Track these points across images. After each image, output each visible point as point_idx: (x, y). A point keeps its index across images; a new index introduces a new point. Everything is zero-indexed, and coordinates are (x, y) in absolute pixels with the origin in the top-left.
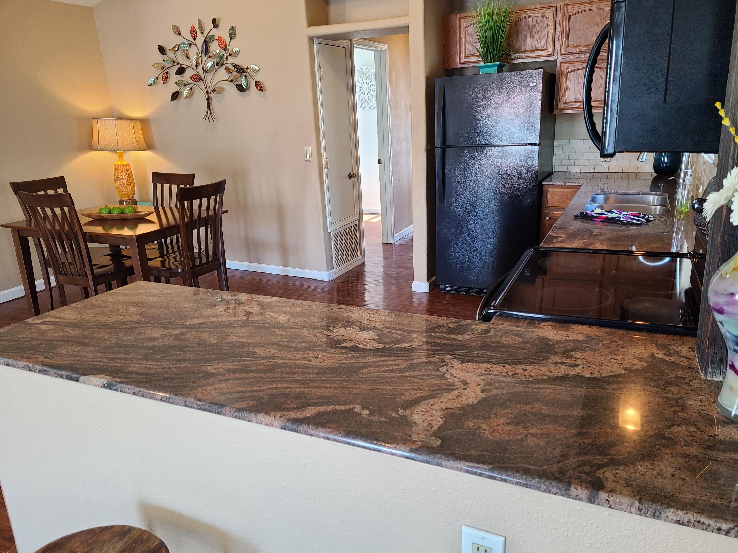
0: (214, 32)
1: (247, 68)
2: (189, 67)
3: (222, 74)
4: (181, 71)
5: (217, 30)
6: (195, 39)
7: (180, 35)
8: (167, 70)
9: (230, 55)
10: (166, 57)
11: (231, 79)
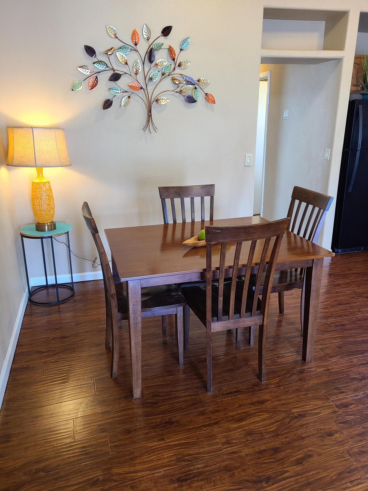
0: (162, 40)
1: (198, 81)
2: (126, 73)
3: (167, 84)
4: (115, 77)
5: (166, 39)
6: (136, 45)
7: (117, 37)
8: (96, 75)
9: (179, 66)
10: (96, 60)
11: (178, 90)
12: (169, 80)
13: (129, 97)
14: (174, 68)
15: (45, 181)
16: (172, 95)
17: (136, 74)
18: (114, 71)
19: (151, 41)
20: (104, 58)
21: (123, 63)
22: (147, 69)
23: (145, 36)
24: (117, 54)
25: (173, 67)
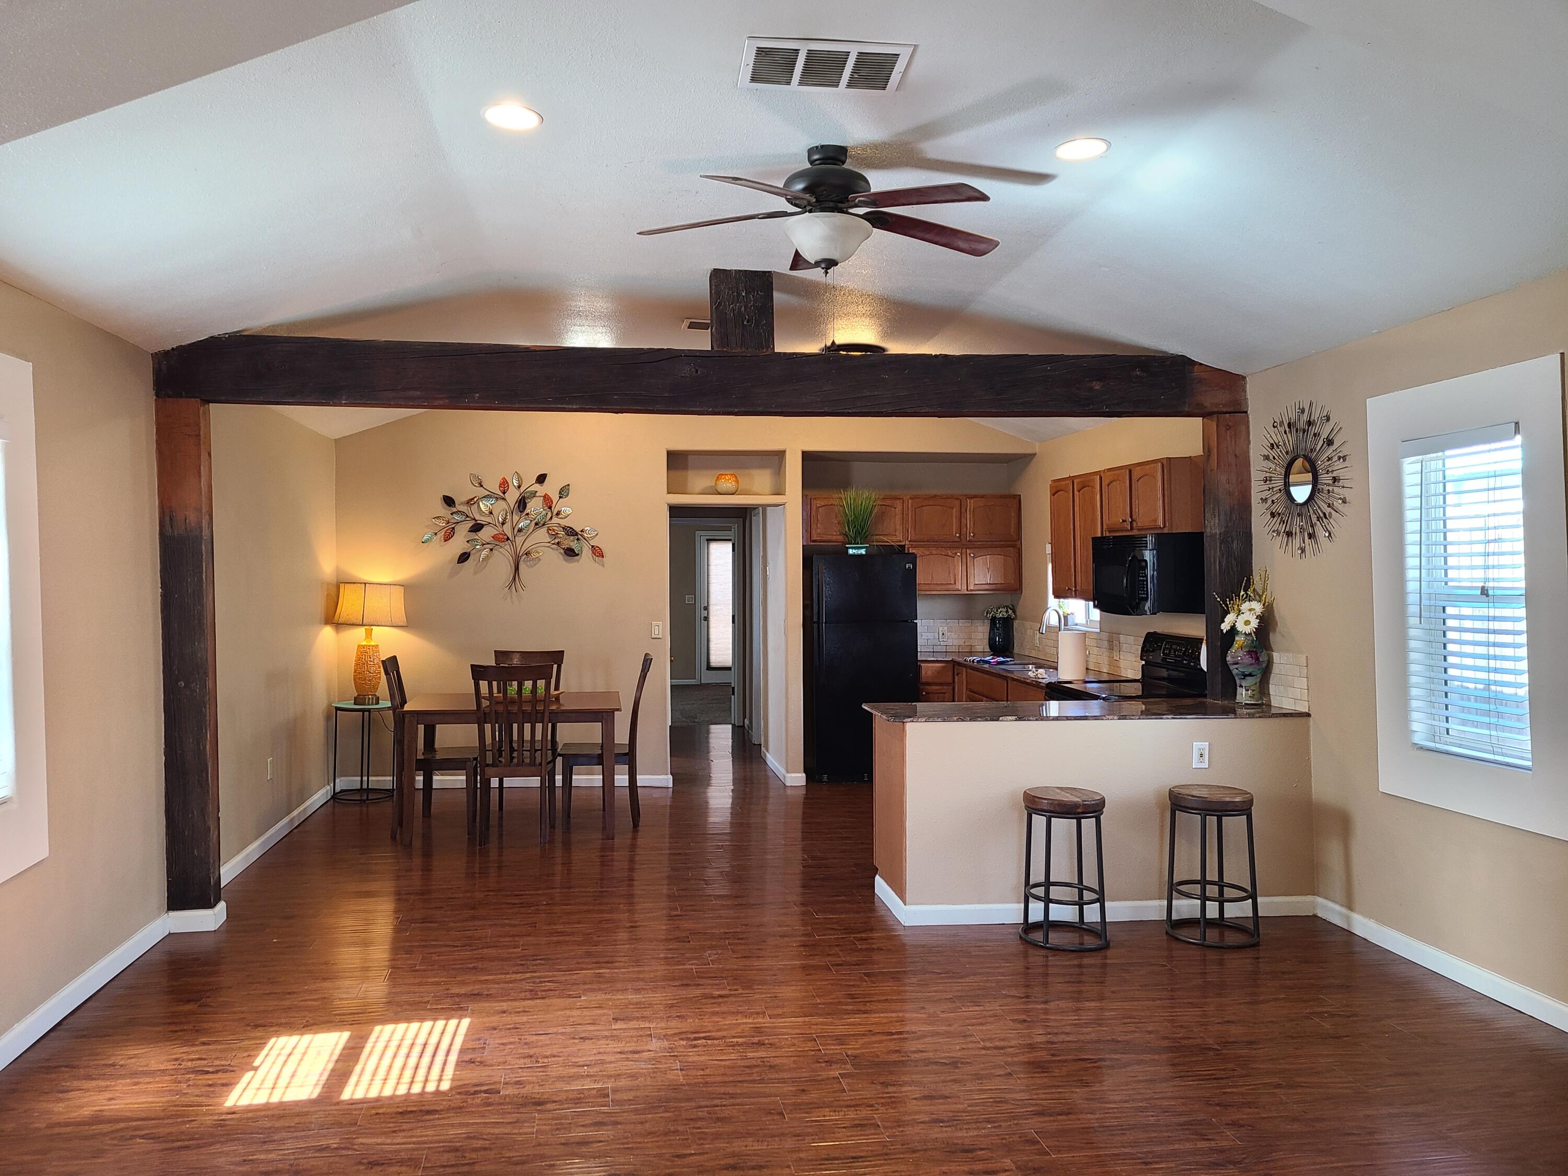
1: (582, 531)
2: (490, 523)
4: (477, 528)
5: (541, 486)
6: (504, 493)
7: (482, 486)
8: (453, 526)
9: (558, 514)
10: (454, 510)
11: (556, 541)
12: (544, 529)
13: (491, 550)
14: (551, 518)
15: (373, 643)
16: (548, 547)
17: (503, 524)
18: (476, 521)
19: (522, 489)
20: (464, 508)
21: (487, 512)
22: (516, 518)
23: (515, 484)
24: (481, 503)
25: (550, 514)
